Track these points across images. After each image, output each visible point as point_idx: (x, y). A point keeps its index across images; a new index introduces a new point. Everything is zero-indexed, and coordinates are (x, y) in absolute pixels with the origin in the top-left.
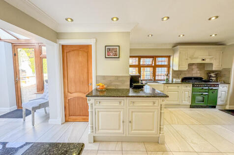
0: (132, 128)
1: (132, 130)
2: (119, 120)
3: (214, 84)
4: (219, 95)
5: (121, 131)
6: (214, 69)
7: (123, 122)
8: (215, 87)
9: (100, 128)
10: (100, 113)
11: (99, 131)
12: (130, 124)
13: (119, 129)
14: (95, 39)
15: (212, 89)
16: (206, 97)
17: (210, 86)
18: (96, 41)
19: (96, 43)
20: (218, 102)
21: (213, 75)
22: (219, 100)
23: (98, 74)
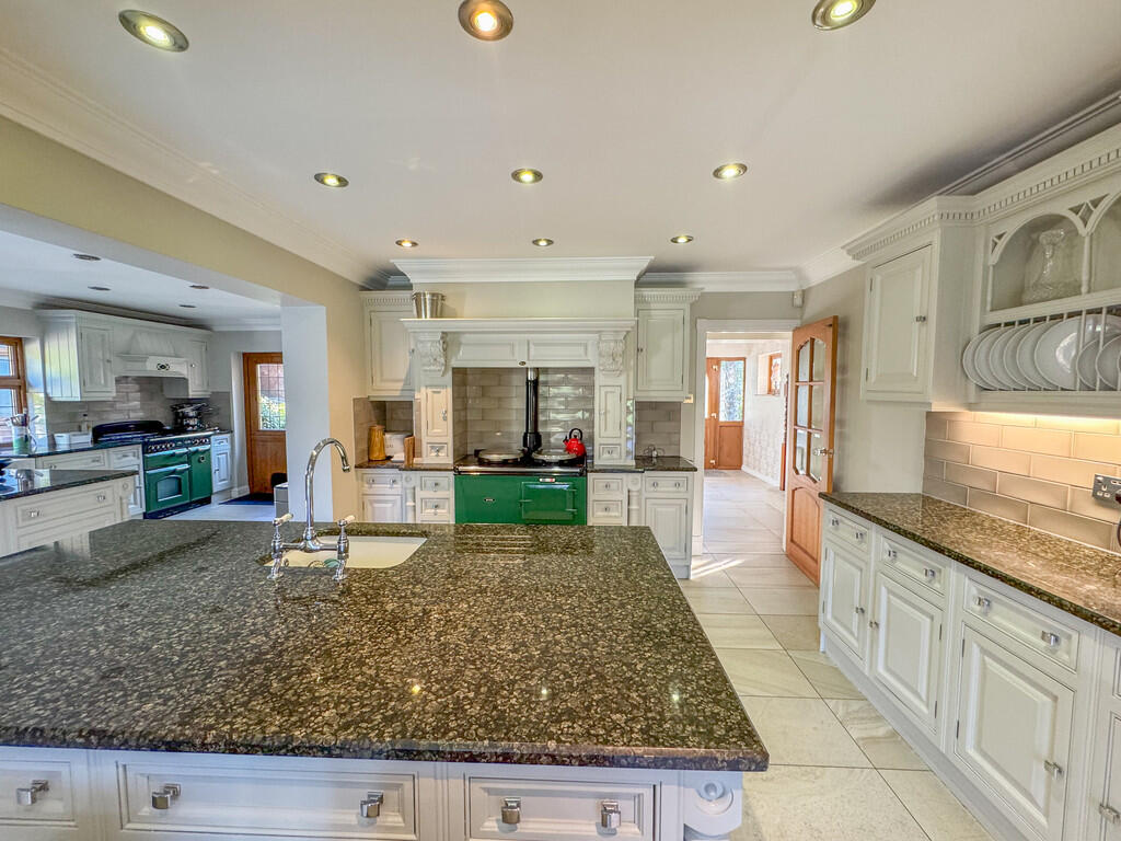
3: (199, 438)
4: (214, 467)
6: (192, 393)
8: (204, 444)
15: (197, 451)
16: (185, 478)
17: (192, 445)
20: (214, 485)
21: (189, 411)
22: (215, 477)
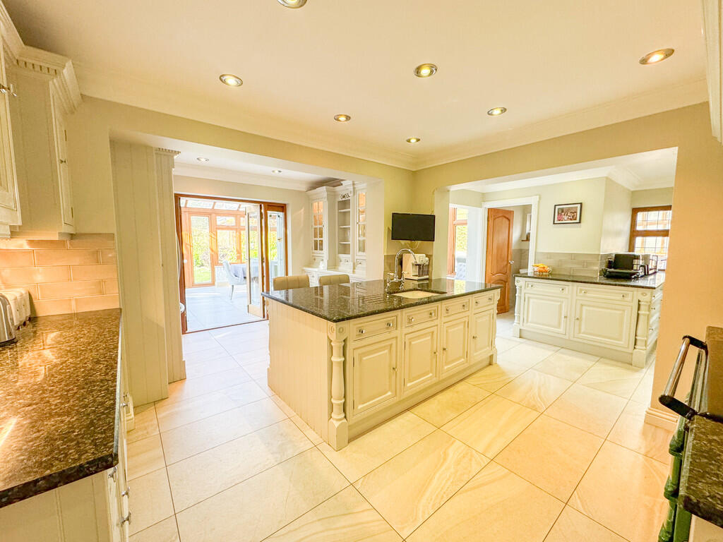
0: (580, 329)
1: (580, 333)
2: (560, 314)
5: (561, 330)
7: (565, 317)
9: (530, 320)
10: (531, 300)
11: (529, 324)
12: (577, 322)
13: (559, 326)
14: (538, 197)
18: (540, 198)
19: (539, 202)
23: (539, 250)
